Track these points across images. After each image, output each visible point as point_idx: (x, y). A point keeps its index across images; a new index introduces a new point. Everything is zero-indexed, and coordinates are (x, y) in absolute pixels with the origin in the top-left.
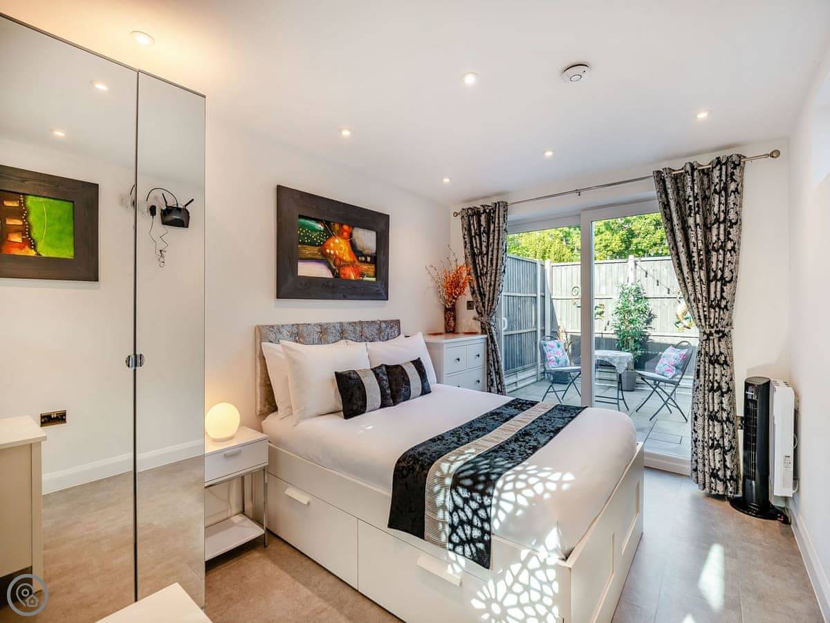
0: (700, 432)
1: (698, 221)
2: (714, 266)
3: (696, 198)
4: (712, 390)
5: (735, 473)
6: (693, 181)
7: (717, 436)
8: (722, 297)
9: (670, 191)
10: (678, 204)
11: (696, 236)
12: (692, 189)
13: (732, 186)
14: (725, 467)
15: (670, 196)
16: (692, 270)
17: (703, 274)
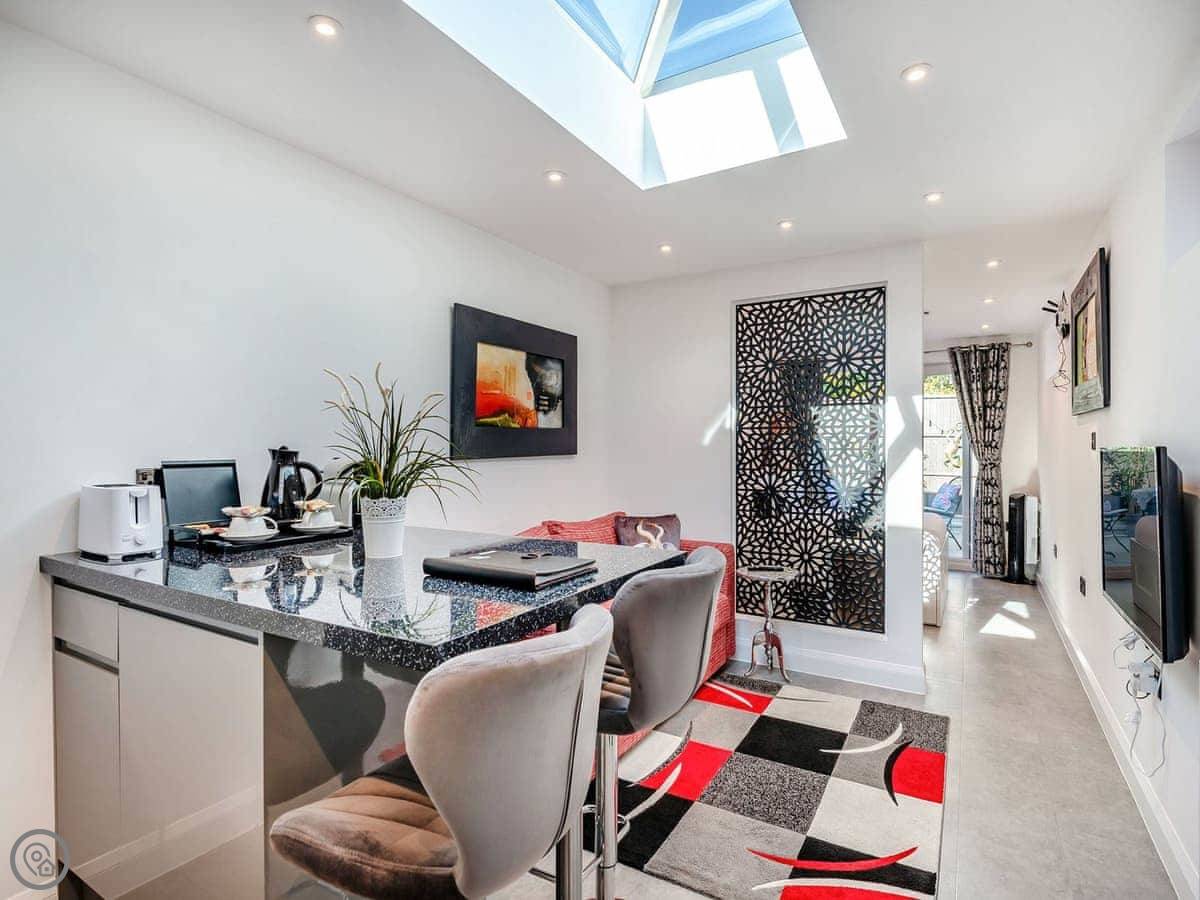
0: (978, 533)
1: (979, 386)
2: (988, 418)
3: (977, 371)
4: (987, 503)
5: (1002, 560)
6: (976, 358)
7: (990, 534)
8: (993, 440)
9: (960, 363)
10: (965, 373)
11: (977, 397)
12: (975, 363)
13: (1003, 365)
14: (995, 556)
15: (960, 367)
16: (974, 420)
17: (981, 423)
